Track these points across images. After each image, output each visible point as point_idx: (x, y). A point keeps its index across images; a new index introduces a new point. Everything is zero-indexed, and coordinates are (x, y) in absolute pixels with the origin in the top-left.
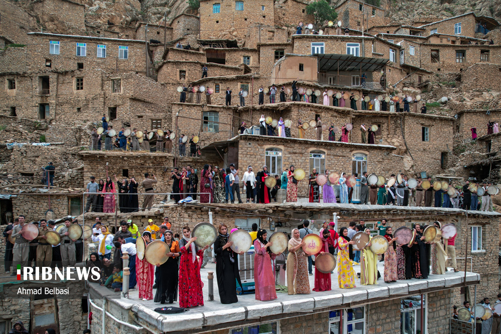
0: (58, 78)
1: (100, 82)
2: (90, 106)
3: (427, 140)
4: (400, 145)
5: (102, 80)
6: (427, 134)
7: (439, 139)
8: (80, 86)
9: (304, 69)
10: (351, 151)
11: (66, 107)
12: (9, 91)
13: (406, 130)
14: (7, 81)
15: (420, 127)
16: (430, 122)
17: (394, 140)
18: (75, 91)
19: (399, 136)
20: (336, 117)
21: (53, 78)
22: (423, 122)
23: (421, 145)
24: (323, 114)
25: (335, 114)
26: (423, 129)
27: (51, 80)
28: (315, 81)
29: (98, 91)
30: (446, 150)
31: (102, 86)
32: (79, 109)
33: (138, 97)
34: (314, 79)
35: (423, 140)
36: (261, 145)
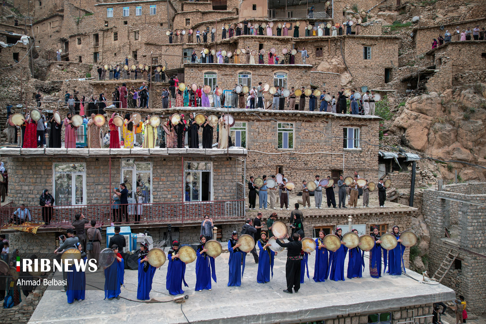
0: (103, 35)
1: (127, 34)
2: (121, 51)
3: (369, 58)
4: (338, 64)
5: (129, 32)
6: (369, 53)
7: (382, 56)
8: (116, 39)
9: (257, 8)
10: (273, 71)
11: (108, 53)
12: (78, 46)
13: (346, 50)
14: (77, 40)
15: (362, 49)
16: (373, 42)
17: (333, 60)
18: (113, 42)
19: (338, 57)
20: (278, 44)
21: (101, 34)
22: (365, 43)
23: (362, 62)
24: (265, 43)
25: (277, 42)
26: (366, 48)
27: (99, 36)
28: (265, 17)
29: (126, 41)
30: (390, 66)
31: (128, 37)
32: (115, 54)
33: (150, 42)
34: (264, 15)
35: (366, 58)
36: (201, 71)
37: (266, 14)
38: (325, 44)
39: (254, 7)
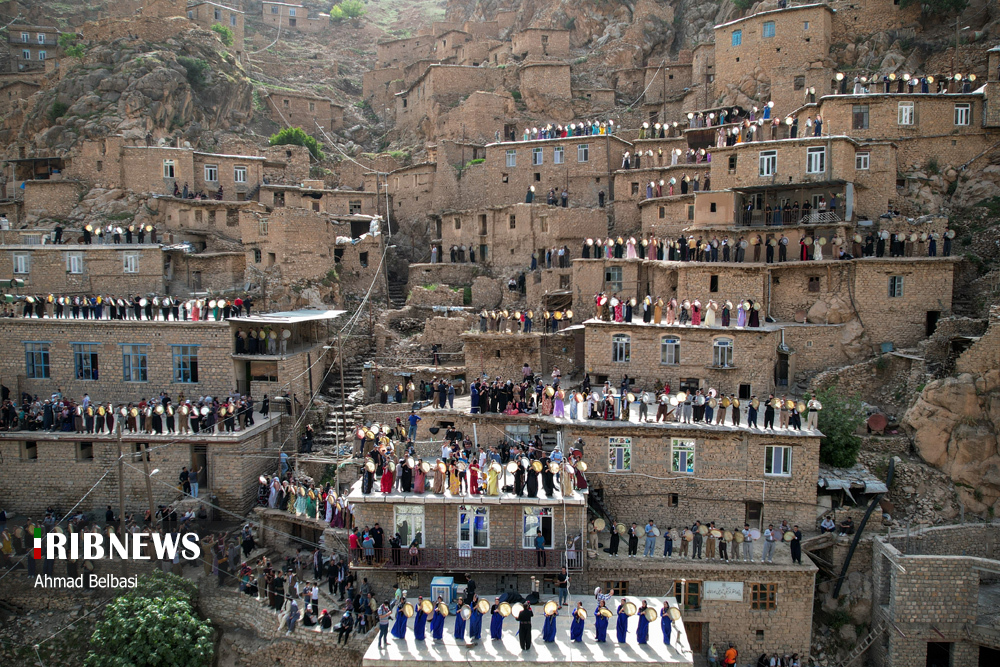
0: (494, 217)
1: (529, 220)
2: (521, 248)
3: (899, 294)
4: (841, 308)
5: (532, 218)
6: (899, 286)
7: (922, 292)
8: (513, 226)
9: (717, 208)
10: (712, 336)
11: (502, 249)
12: (455, 231)
13: (857, 283)
14: (454, 221)
15: (886, 281)
16: (906, 269)
17: (834, 300)
18: (509, 231)
19: (843, 295)
20: (741, 276)
21: (489, 215)
22: (891, 270)
23: (885, 302)
24: (721, 275)
25: (740, 272)
26: (893, 280)
27: (488, 218)
28: (730, 224)
29: (528, 230)
30: (936, 307)
31: (532, 224)
32: (512, 251)
34: (729, 221)
35: (892, 294)
36: (607, 332)
37: (731, 219)
38: (823, 273)
39: (713, 208)
